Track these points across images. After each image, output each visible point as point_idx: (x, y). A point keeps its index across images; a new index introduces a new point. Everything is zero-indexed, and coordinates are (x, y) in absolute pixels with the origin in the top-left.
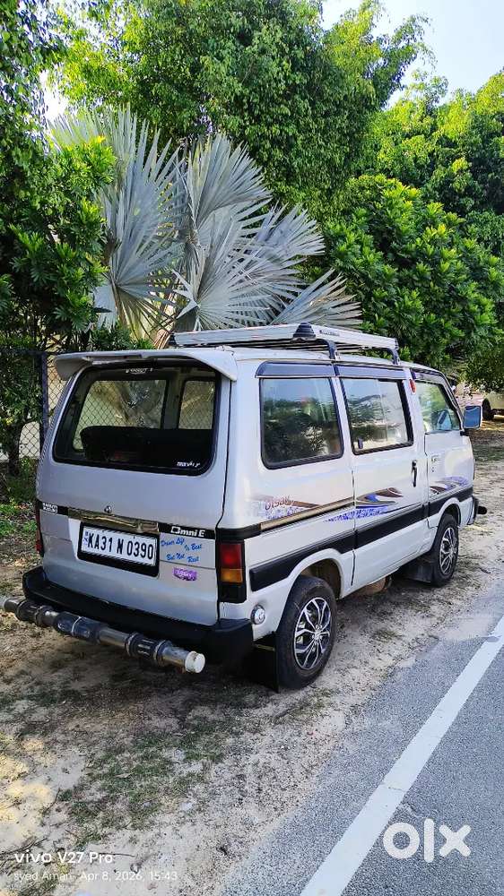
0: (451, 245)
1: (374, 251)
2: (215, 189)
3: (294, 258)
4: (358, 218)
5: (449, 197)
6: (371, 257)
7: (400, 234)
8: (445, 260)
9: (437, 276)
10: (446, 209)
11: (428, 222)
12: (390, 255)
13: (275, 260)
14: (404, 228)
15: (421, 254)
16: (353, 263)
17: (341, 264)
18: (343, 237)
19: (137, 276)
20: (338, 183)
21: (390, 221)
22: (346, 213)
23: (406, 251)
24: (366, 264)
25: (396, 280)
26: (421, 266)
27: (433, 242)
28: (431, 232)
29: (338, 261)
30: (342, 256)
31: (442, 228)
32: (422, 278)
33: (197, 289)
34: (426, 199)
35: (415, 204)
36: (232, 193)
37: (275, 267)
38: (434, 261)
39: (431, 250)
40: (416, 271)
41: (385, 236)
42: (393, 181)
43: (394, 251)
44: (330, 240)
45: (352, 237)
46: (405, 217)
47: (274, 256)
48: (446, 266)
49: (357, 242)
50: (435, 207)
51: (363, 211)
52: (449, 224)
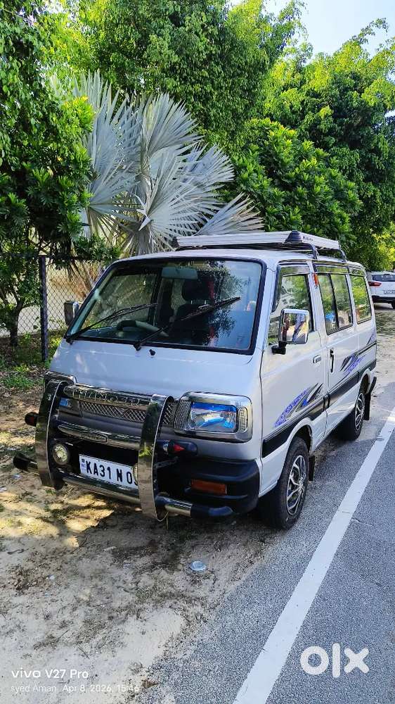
0: (319, 173)
1: (266, 177)
3: (214, 185)
4: (253, 152)
5: (315, 134)
6: (266, 182)
7: (284, 164)
8: (317, 185)
9: (312, 196)
10: (316, 146)
11: (301, 156)
12: (276, 181)
13: (200, 185)
14: (286, 160)
15: (299, 180)
16: (252, 187)
17: (244, 188)
18: (245, 167)
19: (104, 199)
20: (240, 128)
21: (276, 155)
22: (245, 148)
23: (288, 178)
24: (262, 187)
25: (283, 200)
26: (300, 189)
27: (308, 171)
28: (305, 163)
29: (242, 185)
30: (245, 181)
31: (314, 161)
32: (301, 198)
33: (149, 208)
34: (301, 138)
35: (293, 142)
37: (200, 191)
38: (310, 186)
39: (306, 177)
40: (296, 193)
41: (271, 164)
42: (276, 123)
43: (279, 177)
44: (238, 170)
45: (251, 168)
46: (286, 152)
47: (200, 183)
48: (318, 189)
49: (255, 171)
50: (308, 144)
51: (256, 147)
52: (318, 157)
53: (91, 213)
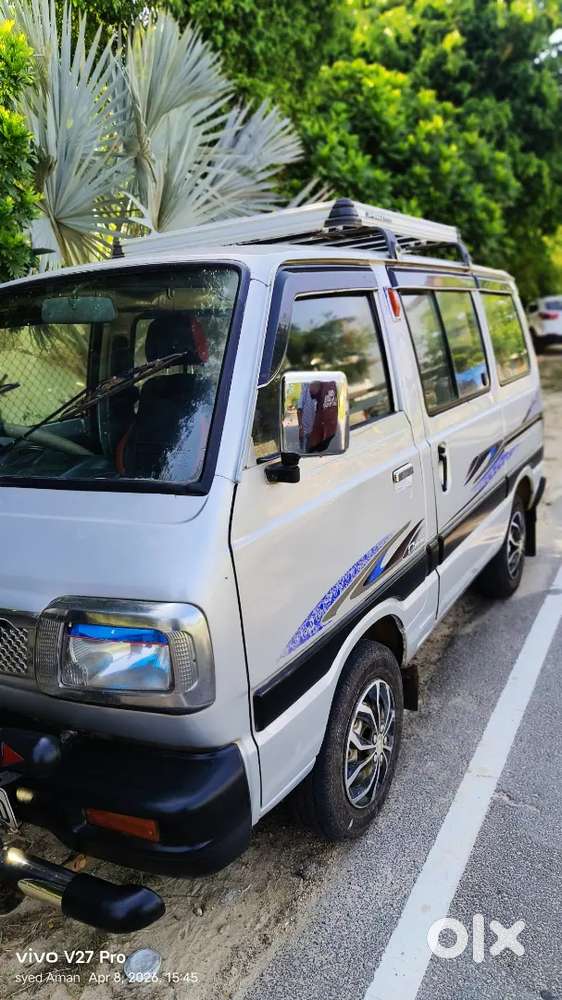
0: (449, 141)
1: (360, 154)
2: (164, 85)
3: (268, 168)
4: (338, 114)
5: (441, 80)
6: (361, 161)
7: (390, 131)
8: (446, 159)
9: (437, 178)
10: (440, 98)
11: (418, 115)
12: (380, 159)
13: (246, 172)
14: (393, 123)
15: (416, 153)
16: (339, 170)
17: (324, 172)
18: (324, 139)
19: (81, 205)
20: (311, 71)
21: (377, 115)
22: (323, 109)
23: (398, 151)
24: (354, 170)
25: (390, 188)
26: (418, 169)
27: (429, 138)
28: (425, 126)
29: (321, 168)
30: (325, 161)
31: (438, 122)
32: (420, 183)
33: (156, 215)
34: (416, 87)
35: (403, 93)
36: (186, 88)
37: (246, 182)
38: (432, 162)
39: (426, 147)
40: (413, 175)
41: (371, 134)
42: (373, 67)
43: (384, 153)
44: (309, 143)
45: (334, 138)
46: (392, 110)
47: (245, 168)
48: (446, 166)
49: (341, 143)
50: (427, 96)
51: (341, 106)
52: (445, 116)
53: (64, 233)
